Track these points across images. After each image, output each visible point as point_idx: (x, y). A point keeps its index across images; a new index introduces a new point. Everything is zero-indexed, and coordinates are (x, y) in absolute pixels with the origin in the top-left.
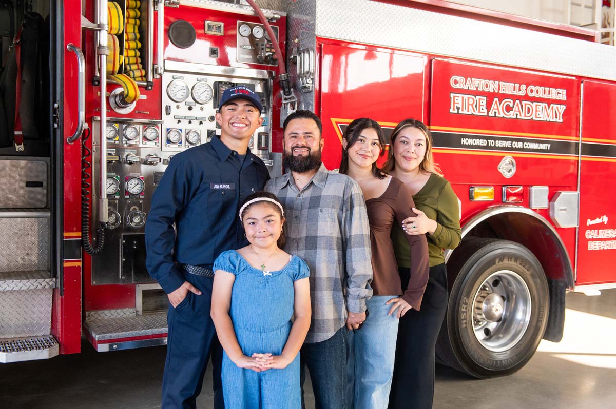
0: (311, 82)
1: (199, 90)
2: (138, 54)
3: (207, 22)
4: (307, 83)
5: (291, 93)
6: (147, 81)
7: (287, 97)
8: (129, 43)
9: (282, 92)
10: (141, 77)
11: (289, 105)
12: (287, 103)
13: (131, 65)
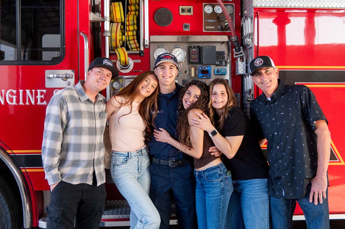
0: (251, 41)
1: (175, 53)
2: (135, 33)
3: (181, 7)
4: (248, 42)
5: (240, 50)
6: (140, 51)
7: (237, 53)
8: (129, 27)
9: (234, 50)
10: (137, 48)
11: (239, 59)
12: (238, 57)
13: (130, 41)
